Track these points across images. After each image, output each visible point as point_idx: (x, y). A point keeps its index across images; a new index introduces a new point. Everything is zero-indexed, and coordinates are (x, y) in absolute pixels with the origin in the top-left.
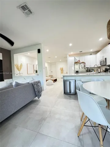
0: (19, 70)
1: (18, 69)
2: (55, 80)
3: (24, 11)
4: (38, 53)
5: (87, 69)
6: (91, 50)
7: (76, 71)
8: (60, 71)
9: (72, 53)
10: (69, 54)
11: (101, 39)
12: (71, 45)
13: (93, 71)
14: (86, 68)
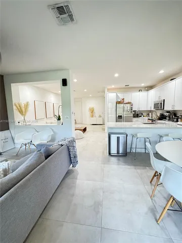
0: (22, 114)
1: (21, 112)
2: (85, 130)
3: (59, 16)
4: (63, 85)
5: (134, 113)
6: (143, 85)
7: (119, 116)
8: (88, 114)
9: (113, 86)
10: (109, 87)
11: (162, 72)
12: (116, 75)
13: (142, 116)
14: (134, 111)
